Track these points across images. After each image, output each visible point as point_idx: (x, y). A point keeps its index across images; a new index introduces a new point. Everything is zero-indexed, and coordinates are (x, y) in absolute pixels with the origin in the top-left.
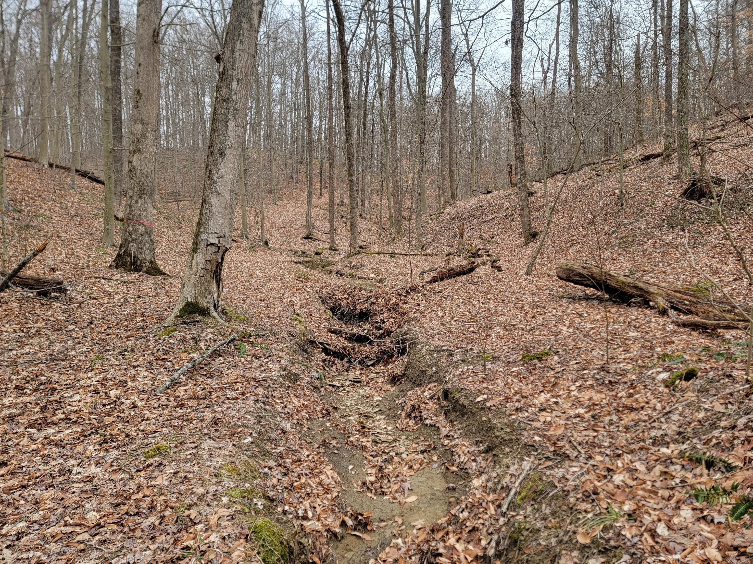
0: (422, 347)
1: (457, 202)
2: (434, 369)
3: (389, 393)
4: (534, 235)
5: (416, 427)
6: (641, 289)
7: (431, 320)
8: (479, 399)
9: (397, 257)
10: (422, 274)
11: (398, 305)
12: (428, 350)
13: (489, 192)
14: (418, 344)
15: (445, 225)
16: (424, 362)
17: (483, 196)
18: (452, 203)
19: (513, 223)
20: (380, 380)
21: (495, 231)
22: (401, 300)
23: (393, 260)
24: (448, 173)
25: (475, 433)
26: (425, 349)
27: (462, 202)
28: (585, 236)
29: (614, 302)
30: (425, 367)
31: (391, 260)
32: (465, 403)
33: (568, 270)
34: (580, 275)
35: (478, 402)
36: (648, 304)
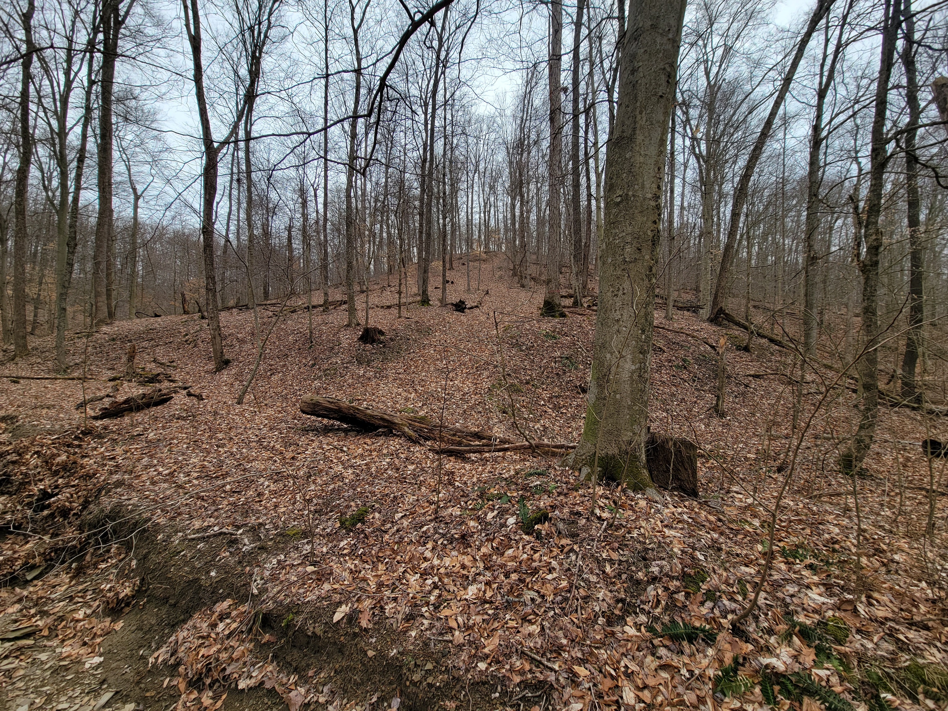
0: (170, 537)
1: (117, 322)
2: (213, 574)
3: (116, 639)
4: (227, 363)
5: (219, 703)
6: (387, 421)
7: (153, 483)
8: (337, 617)
9: (22, 381)
10: (81, 406)
11: (75, 463)
12: (184, 539)
13: (156, 316)
14: (157, 532)
15: (101, 345)
16: (186, 563)
17: (152, 320)
18: (109, 322)
19: (196, 349)
20: (80, 615)
21: (174, 356)
22: (75, 453)
23: (19, 386)
24: (104, 290)
25: (362, 683)
26: (176, 540)
27: (124, 323)
28: (284, 366)
29: (358, 432)
30: (191, 572)
31: (13, 387)
32: (319, 631)
33: (314, 404)
34: (331, 410)
35: (338, 622)
36: (392, 433)
